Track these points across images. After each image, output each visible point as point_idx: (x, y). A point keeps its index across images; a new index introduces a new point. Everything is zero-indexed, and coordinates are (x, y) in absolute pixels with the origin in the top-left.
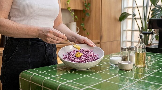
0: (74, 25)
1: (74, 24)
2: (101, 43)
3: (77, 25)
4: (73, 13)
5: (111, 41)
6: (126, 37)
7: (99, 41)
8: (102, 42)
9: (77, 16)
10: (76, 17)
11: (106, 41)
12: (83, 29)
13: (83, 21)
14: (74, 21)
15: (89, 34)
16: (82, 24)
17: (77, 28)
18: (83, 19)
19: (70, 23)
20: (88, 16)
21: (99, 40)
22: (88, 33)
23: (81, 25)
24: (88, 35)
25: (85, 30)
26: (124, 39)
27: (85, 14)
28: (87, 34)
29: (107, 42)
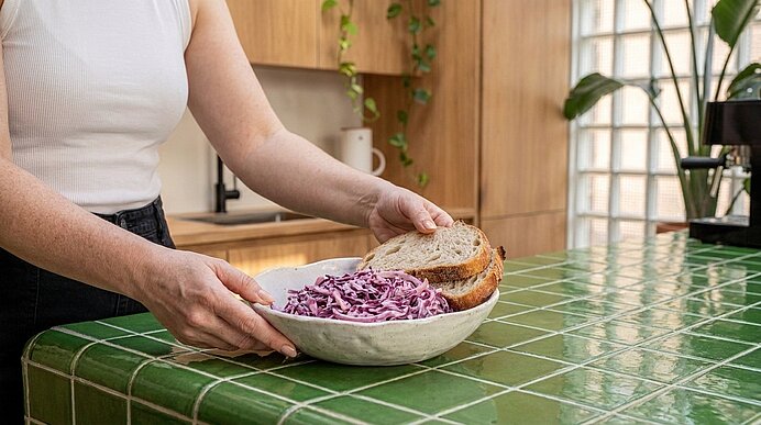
0: (360, 143)
1: (361, 138)
2: (480, 220)
3: (376, 143)
4: (358, 89)
5: (527, 211)
6: (591, 198)
7: (471, 212)
8: (484, 214)
9: (376, 100)
10: (371, 105)
11: (503, 214)
12: (403, 157)
13: (401, 124)
14: (360, 123)
15: (428, 181)
16: (397, 139)
17: (374, 155)
18: (403, 117)
19: (342, 133)
20: (423, 103)
21: (472, 206)
22: (425, 177)
23: (394, 143)
24: (423, 183)
25: (410, 162)
26: (583, 207)
27: (410, 94)
28: (416, 179)
29: (506, 217)
